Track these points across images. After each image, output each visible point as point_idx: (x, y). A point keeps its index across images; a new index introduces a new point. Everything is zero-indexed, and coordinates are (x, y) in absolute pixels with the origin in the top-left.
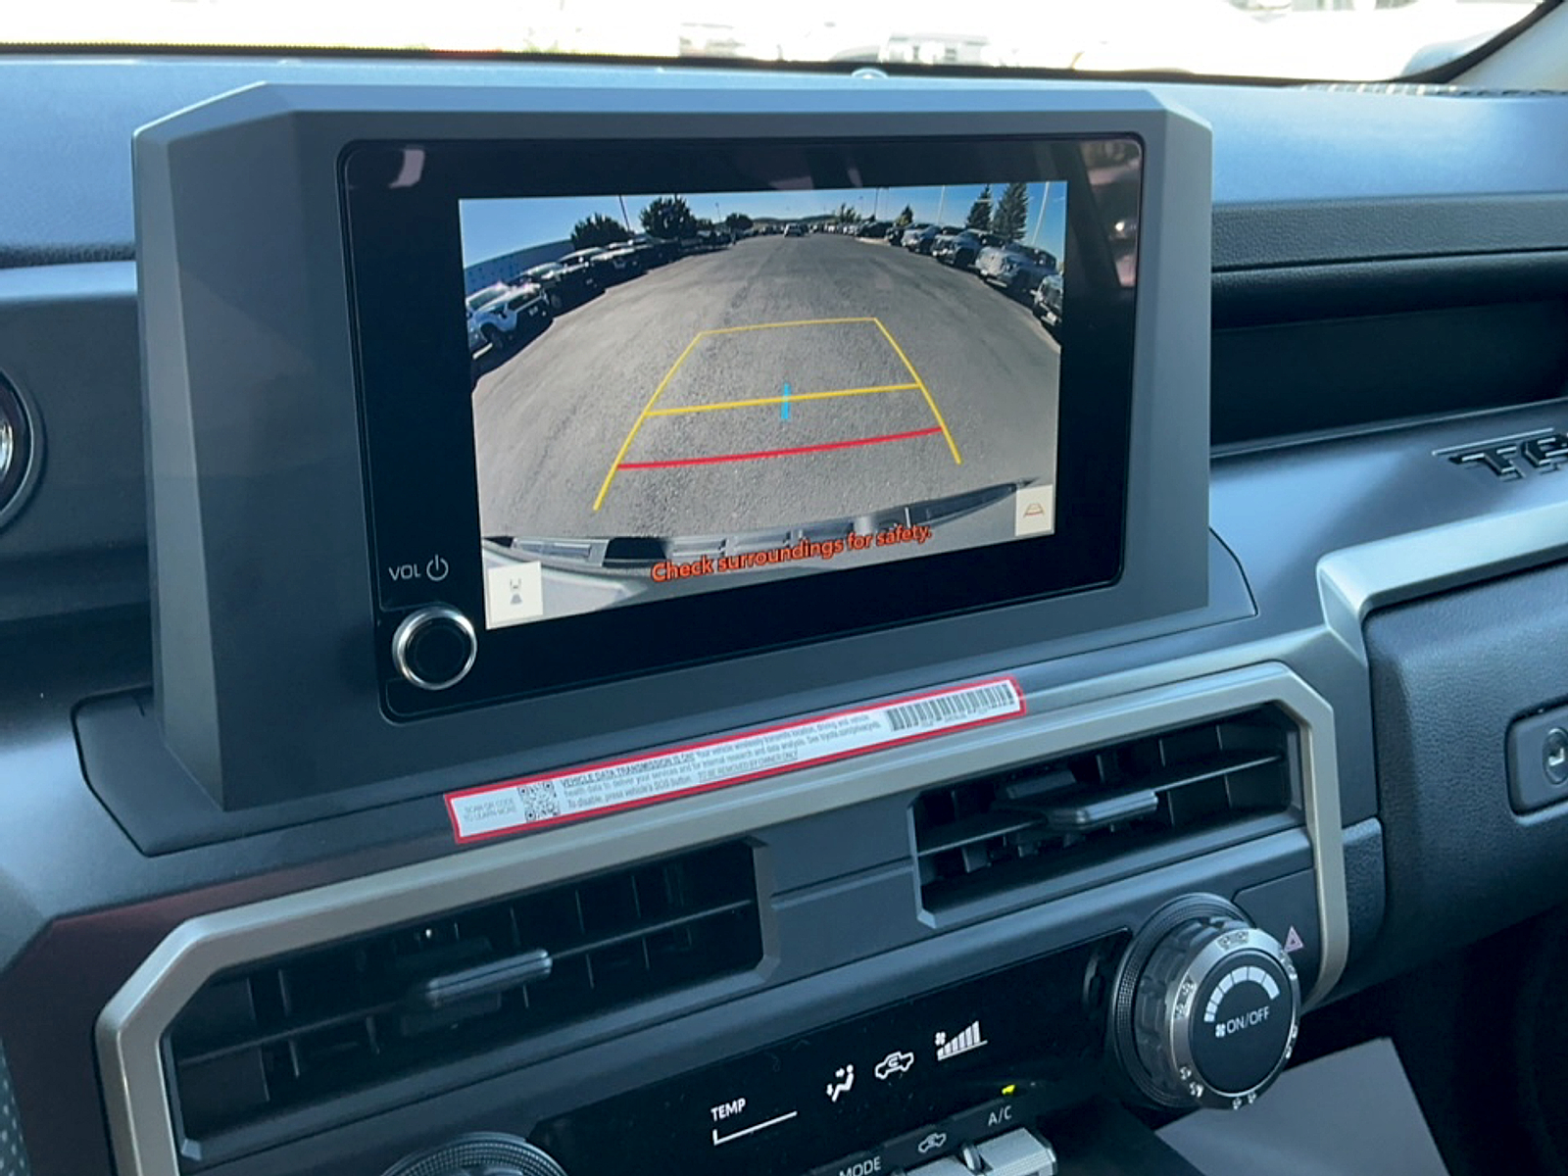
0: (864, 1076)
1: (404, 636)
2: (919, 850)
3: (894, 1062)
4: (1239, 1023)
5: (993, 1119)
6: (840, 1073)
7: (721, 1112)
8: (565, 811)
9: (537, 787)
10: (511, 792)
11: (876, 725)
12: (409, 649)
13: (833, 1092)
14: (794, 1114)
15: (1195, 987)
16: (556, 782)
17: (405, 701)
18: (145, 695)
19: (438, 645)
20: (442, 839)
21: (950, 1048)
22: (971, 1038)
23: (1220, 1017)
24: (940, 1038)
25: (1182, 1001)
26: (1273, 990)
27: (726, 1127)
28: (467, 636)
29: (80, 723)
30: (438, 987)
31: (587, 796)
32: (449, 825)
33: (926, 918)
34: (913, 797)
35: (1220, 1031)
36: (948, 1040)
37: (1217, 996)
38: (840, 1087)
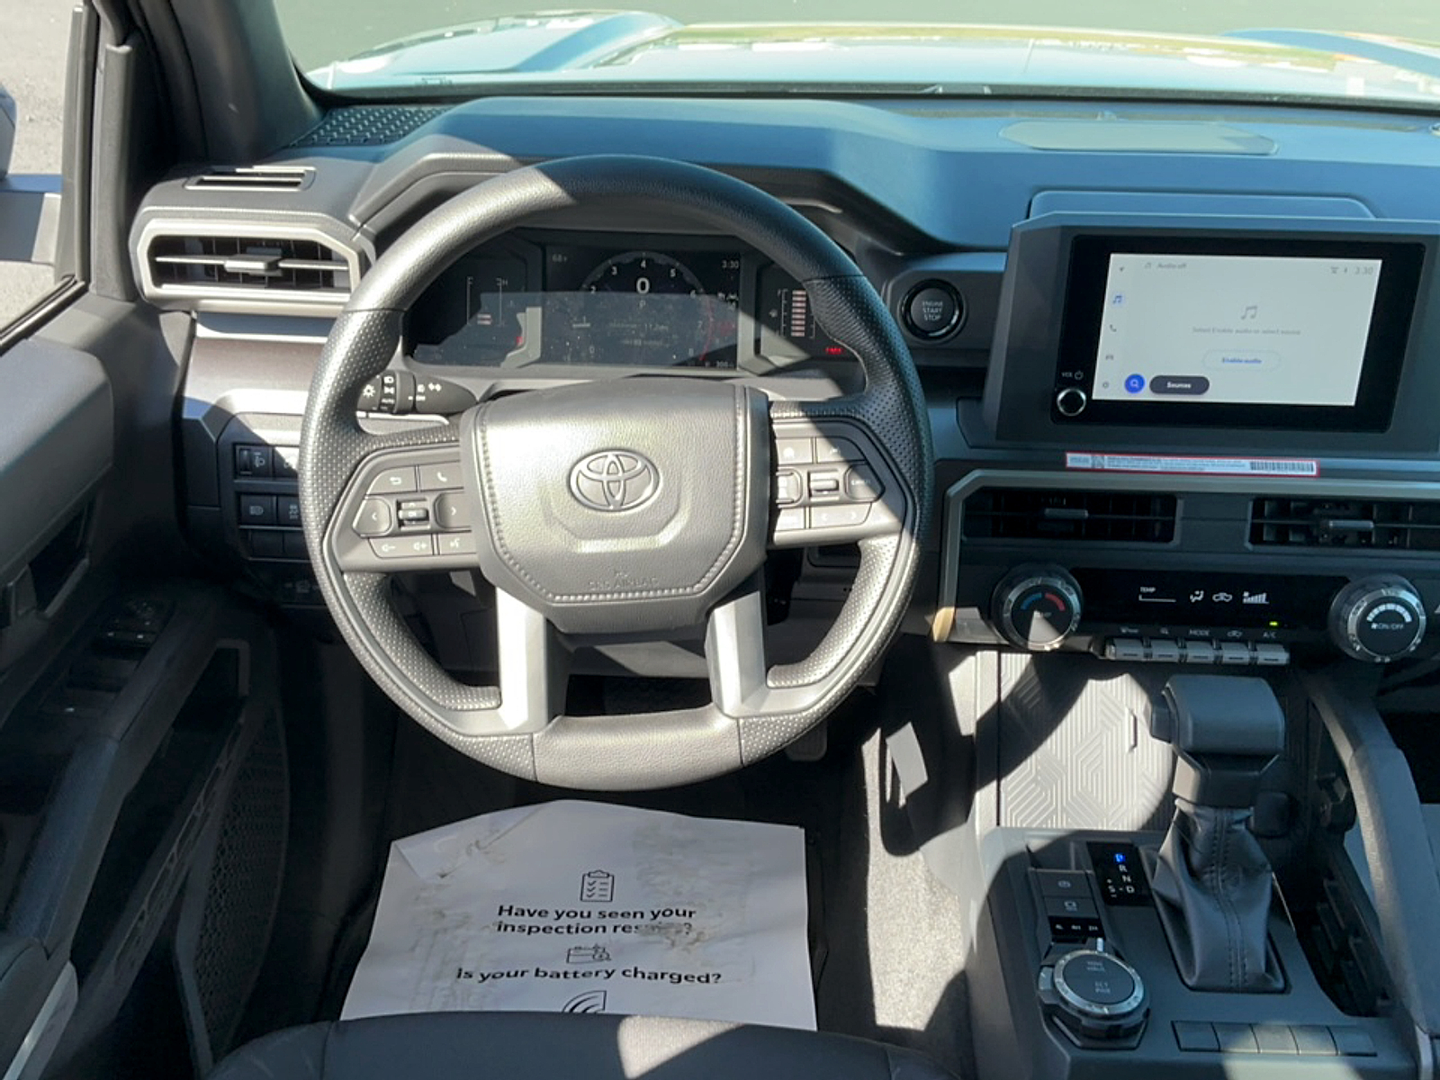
0: (1208, 597)
1: (1061, 396)
2: (1253, 518)
3: (1222, 596)
4: (1385, 626)
5: (1265, 635)
6: (1197, 593)
7: (1144, 589)
8: (1106, 467)
9: (1098, 457)
10: (1089, 456)
11: (1243, 466)
12: (1062, 401)
13: (1193, 599)
14: (1173, 601)
15: (1365, 604)
16: (1106, 457)
17: (1059, 418)
18: (980, 399)
19: (1072, 401)
20: (1061, 465)
21: (1248, 599)
22: (1261, 599)
23: (1375, 620)
24: (1246, 594)
25: (1358, 608)
26: (1408, 619)
27: (1146, 595)
28: (1082, 400)
29: (960, 403)
30: (1047, 511)
31: (1116, 463)
32: (1064, 462)
33: (1249, 546)
34: (1254, 497)
35: (1374, 626)
36: (1250, 596)
37: (1376, 611)
38: (1196, 598)
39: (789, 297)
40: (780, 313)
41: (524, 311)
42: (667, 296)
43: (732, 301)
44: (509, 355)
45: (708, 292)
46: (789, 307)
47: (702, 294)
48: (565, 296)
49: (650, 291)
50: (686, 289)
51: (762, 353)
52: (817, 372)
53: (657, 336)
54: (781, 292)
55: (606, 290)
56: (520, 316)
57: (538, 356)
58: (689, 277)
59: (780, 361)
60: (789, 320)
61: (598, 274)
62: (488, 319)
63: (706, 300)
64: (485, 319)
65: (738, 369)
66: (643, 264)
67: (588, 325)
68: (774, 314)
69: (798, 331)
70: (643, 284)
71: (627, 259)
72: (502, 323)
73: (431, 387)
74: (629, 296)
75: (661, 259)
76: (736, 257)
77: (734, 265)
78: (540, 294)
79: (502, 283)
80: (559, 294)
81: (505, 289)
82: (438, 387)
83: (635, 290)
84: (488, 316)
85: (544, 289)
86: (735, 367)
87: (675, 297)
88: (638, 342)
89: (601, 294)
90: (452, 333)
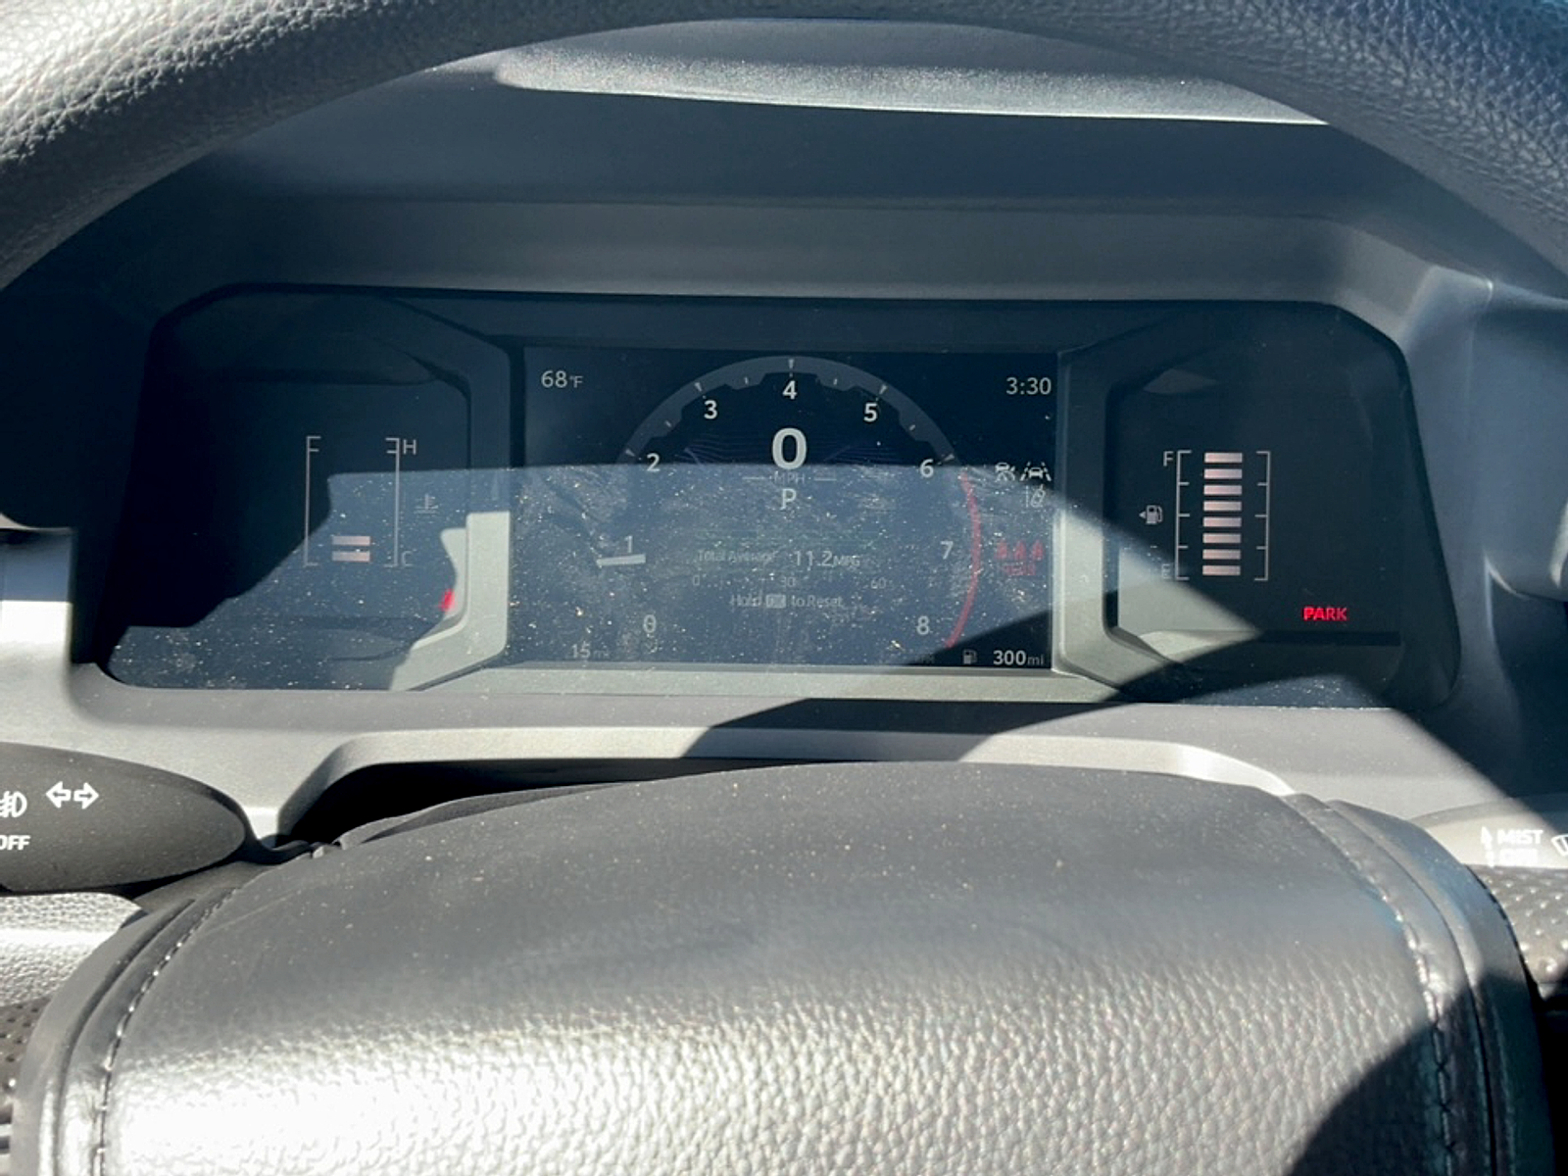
39: (1195, 468)
40: (1169, 515)
41: (462, 524)
42: (866, 471)
43: (1036, 481)
44: (418, 644)
45: (967, 458)
46: (1194, 498)
47: (951, 463)
48: (575, 478)
49: (806, 462)
50: (905, 452)
51: (1122, 624)
52: (1335, 685)
53: (842, 585)
54: (1173, 458)
55: (686, 459)
56: (450, 538)
57: (498, 642)
58: (915, 423)
59: (1177, 646)
60: (1194, 531)
61: (666, 418)
62: (363, 549)
63: (966, 479)
64: (354, 548)
65: (1054, 669)
66: (790, 391)
67: (640, 559)
68: (1152, 518)
69: (1220, 561)
70: (790, 443)
71: (744, 376)
72: (398, 560)
73: (58, 795)
74: (749, 475)
75: (837, 377)
76: (1045, 365)
77: (1039, 386)
78: (502, 475)
79: (400, 447)
80: (558, 473)
81: (410, 464)
82: (87, 796)
83: (771, 461)
84: (365, 541)
85: (518, 460)
86: (1048, 666)
87: (885, 475)
88: (776, 602)
89: (673, 470)
90: (238, 590)
